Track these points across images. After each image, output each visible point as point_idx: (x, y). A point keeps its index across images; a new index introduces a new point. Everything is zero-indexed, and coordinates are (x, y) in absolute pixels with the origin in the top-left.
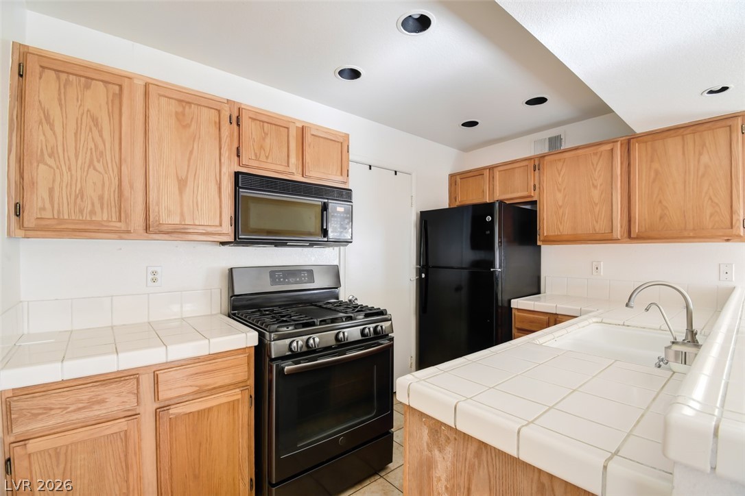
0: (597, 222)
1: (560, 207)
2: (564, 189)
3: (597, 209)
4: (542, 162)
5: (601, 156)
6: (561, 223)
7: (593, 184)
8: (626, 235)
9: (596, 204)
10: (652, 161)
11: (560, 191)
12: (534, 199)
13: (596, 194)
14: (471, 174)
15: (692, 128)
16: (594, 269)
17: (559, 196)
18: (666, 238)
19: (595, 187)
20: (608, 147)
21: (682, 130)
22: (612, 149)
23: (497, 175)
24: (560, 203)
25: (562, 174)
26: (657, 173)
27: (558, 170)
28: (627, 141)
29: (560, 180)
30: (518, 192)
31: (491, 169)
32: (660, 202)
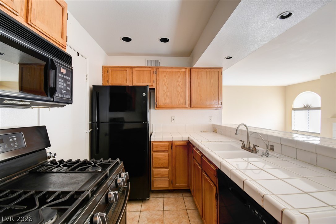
0: (180, 100)
1: (166, 92)
2: (167, 85)
3: (180, 95)
4: (157, 70)
5: (181, 73)
6: (166, 100)
7: (178, 84)
8: (189, 106)
9: (179, 93)
10: (198, 79)
11: (165, 85)
12: (154, 87)
13: (179, 88)
14: (119, 69)
15: (209, 69)
16: (172, 120)
17: (165, 87)
18: (201, 107)
19: (179, 86)
20: (184, 70)
21: (206, 69)
22: (185, 71)
23: (135, 72)
24: (166, 91)
25: (166, 78)
26: (199, 83)
27: (164, 76)
28: (190, 69)
29: (165, 80)
30: (146, 83)
31: (132, 68)
32: (200, 94)
